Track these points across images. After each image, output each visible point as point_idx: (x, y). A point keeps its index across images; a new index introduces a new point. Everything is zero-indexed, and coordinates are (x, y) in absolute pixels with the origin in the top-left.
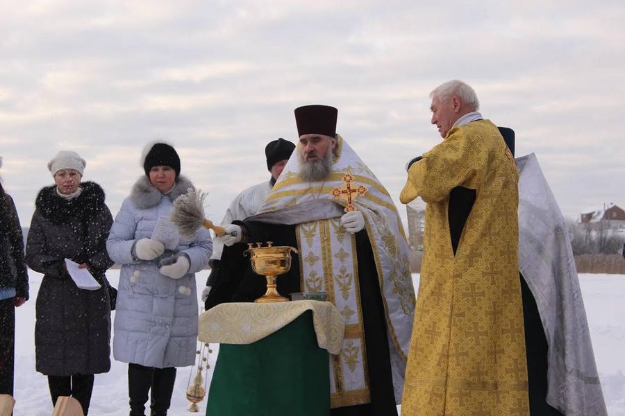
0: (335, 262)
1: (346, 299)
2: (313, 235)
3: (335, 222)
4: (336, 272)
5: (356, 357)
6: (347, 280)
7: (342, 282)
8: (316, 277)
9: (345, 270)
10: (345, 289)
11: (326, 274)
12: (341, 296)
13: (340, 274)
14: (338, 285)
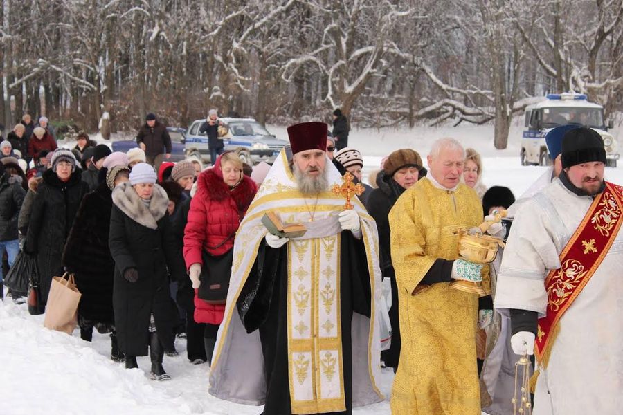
0: (322, 279)
1: (328, 313)
2: (305, 251)
3: (325, 241)
4: (322, 288)
5: (334, 367)
6: (330, 295)
7: (326, 297)
8: (304, 291)
9: (330, 287)
10: (328, 303)
11: (313, 290)
12: (324, 311)
13: (325, 289)
14: (322, 301)
